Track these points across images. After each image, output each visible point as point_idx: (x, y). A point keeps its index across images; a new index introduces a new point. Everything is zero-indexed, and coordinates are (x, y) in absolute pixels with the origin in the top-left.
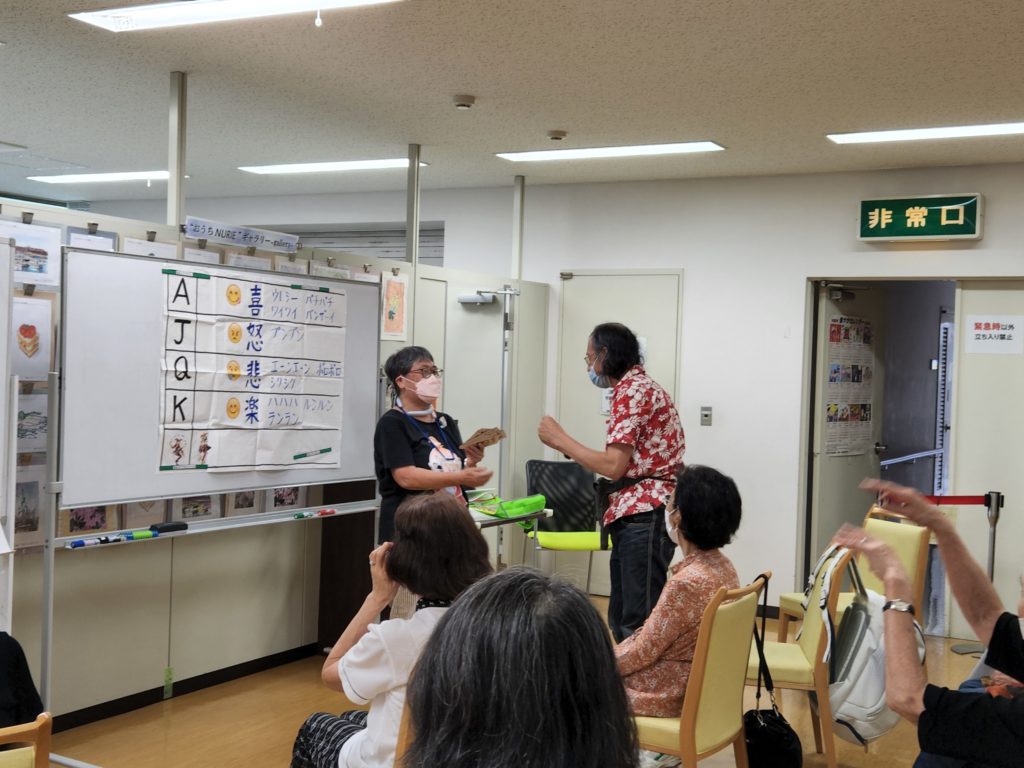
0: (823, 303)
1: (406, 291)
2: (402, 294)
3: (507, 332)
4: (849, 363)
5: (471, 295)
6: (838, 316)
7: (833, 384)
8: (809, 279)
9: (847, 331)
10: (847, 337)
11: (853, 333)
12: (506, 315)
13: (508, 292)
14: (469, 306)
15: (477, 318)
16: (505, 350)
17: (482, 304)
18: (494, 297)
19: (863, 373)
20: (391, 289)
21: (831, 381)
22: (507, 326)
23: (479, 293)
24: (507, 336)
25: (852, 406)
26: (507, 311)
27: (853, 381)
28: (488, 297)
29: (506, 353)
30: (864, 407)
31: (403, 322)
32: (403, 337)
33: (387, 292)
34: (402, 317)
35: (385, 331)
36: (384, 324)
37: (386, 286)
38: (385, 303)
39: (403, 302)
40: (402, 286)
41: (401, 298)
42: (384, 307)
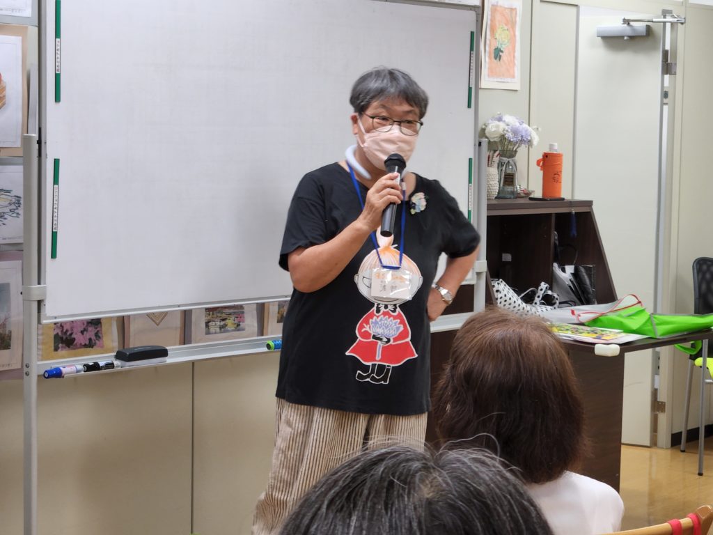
1: (518, 19)
2: (513, 24)
3: (667, 77)
5: (614, 24)
12: (665, 53)
13: (669, 19)
14: (612, 41)
15: (624, 59)
16: (663, 104)
17: (632, 38)
18: (649, 29)
20: (498, 17)
22: (668, 67)
23: (627, 22)
24: (666, 84)
26: (668, 47)
28: (640, 27)
29: (665, 108)
31: (514, 64)
32: (515, 83)
33: (492, 21)
34: (514, 57)
35: (488, 76)
36: (487, 66)
37: (490, 13)
38: (488, 37)
39: (515, 35)
40: (514, 12)
41: (511, 29)
42: (488, 42)
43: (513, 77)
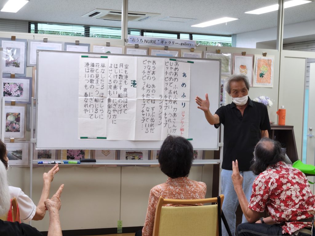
1: (272, 63)
2: (270, 65)
20: (262, 63)
31: (270, 79)
32: (271, 85)
33: (258, 64)
34: (270, 76)
35: (257, 82)
36: (256, 79)
37: (257, 61)
38: (256, 70)
39: (270, 69)
40: (270, 61)
41: (268, 67)
42: (256, 71)
43: (270, 83)
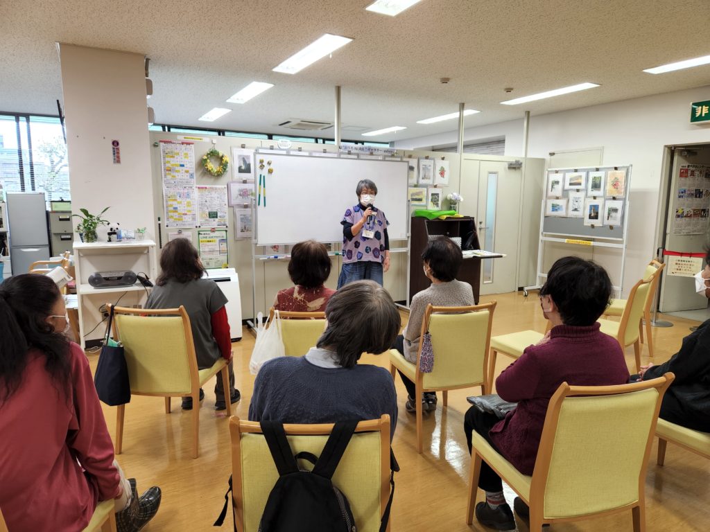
0: (676, 158)
4: (694, 188)
6: (686, 164)
7: (681, 199)
8: (666, 146)
9: (693, 172)
10: (693, 174)
11: (697, 173)
18: (519, 162)
19: (704, 193)
21: (679, 197)
25: (694, 210)
27: (696, 197)
30: (704, 210)
